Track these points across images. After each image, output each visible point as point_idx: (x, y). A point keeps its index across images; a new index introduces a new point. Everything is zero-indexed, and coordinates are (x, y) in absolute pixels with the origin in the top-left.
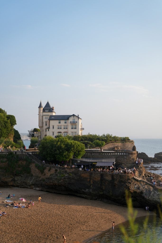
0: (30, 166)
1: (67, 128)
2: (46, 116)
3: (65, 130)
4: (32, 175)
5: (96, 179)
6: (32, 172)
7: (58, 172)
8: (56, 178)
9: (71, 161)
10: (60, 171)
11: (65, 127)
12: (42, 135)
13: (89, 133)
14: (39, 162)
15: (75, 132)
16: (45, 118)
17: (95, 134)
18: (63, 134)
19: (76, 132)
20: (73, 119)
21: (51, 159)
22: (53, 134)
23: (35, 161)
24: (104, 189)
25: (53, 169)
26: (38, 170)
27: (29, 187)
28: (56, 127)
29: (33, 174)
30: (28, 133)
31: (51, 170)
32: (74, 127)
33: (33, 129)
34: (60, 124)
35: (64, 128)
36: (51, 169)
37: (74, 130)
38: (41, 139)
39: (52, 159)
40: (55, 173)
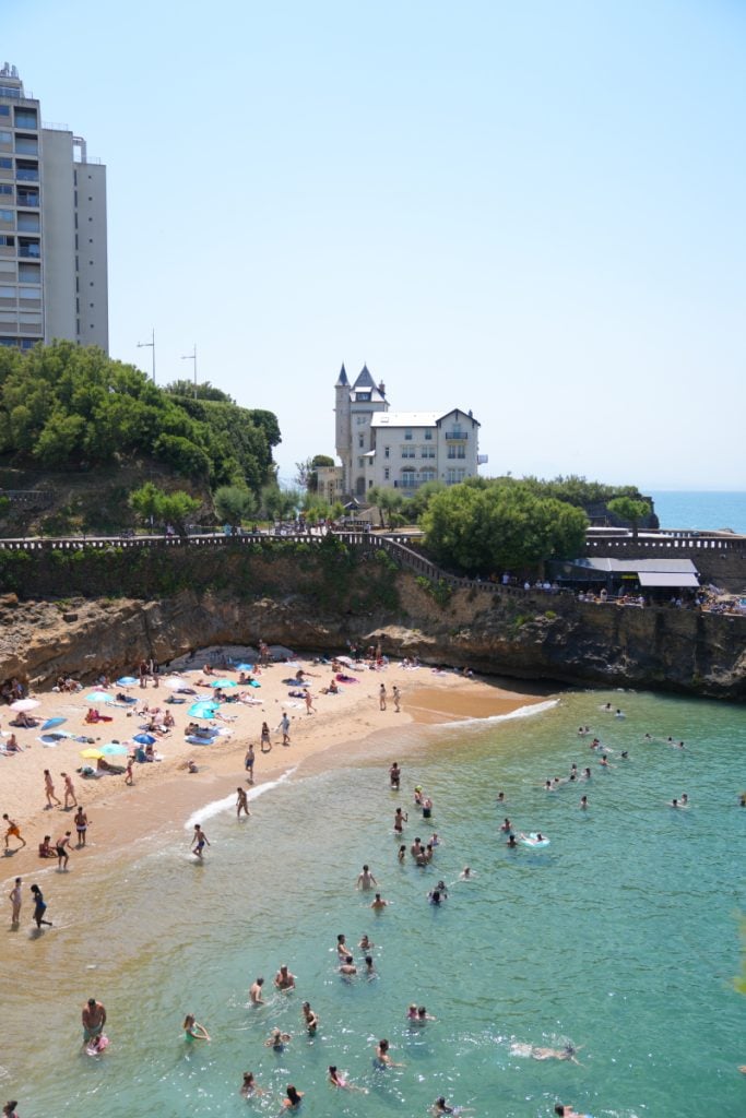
0: (397, 585)
1: (432, 456)
2: (361, 416)
3: (429, 462)
4: (406, 614)
5: (638, 630)
6: (406, 604)
7: (503, 604)
8: (501, 627)
9: (543, 569)
10: (511, 601)
11: (428, 453)
12: (347, 477)
13: (509, 473)
14: (431, 571)
15: (459, 470)
16: (359, 423)
17: (532, 477)
18: (421, 474)
19: (464, 470)
20: (454, 425)
21: (474, 561)
22: (387, 473)
23: (415, 569)
24: (669, 662)
25: (484, 594)
26: (425, 598)
27: (399, 655)
28: (395, 452)
29: (409, 609)
30: (298, 472)
31: (476, 600)
32: (457, 453)
33: (312, 458)
34: (408, 442)
35: (424, 456)
36: (475, 595)
37: (456, 462)
38: (344, 490)
39: (479, 561)
40: (493, 608)
